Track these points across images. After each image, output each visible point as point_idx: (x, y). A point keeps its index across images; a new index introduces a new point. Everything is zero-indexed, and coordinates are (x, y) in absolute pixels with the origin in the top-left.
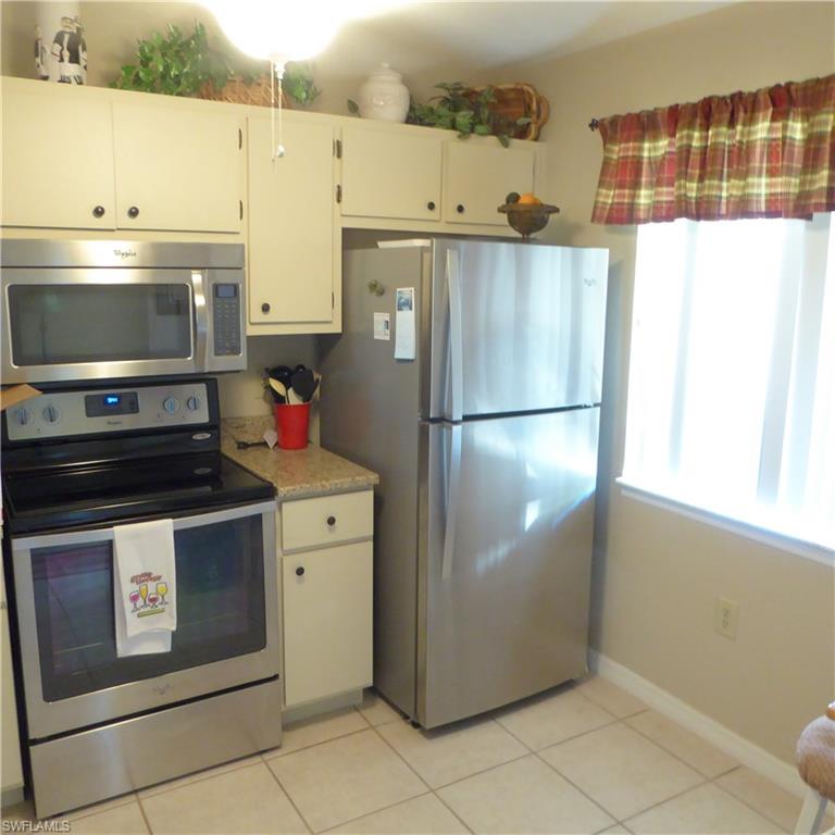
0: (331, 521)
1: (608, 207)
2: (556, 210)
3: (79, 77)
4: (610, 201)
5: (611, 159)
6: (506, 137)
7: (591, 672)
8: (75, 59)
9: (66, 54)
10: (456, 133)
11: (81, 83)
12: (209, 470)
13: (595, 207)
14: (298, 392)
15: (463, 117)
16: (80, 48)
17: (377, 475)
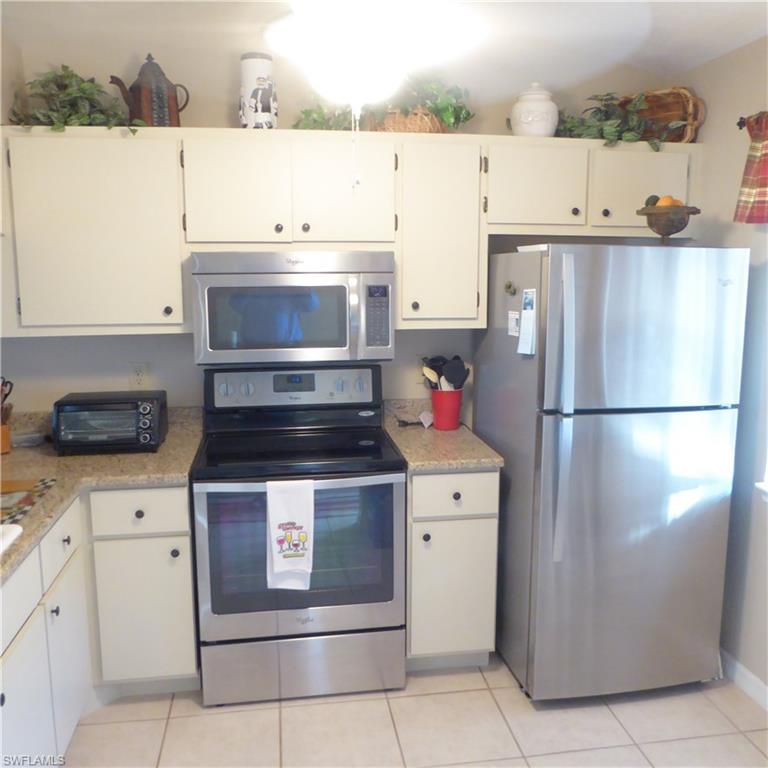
0: (457, 496)
1: (750, 206)
2: (696, 211)
3: (270, 123)
4: (752, 200)
5: (755, 157)
6: (656, 141)
7: (726, 679)
8: (266, 109)
9: (260, 106)
10: (604, 141)
11: (271, 127)
12: (372, 443)
13: (738, 206)
14: (449, 380)
15: (610, 126)
16: (271, 99)
17: (502, 459)
